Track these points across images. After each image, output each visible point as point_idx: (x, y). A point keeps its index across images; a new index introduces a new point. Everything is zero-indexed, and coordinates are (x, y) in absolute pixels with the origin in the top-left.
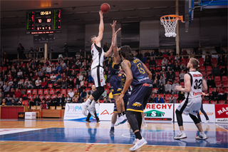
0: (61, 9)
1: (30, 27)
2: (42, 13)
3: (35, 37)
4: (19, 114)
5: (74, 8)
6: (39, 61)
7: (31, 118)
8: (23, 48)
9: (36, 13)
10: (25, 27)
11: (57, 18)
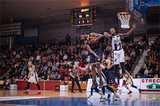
0: (96, 6)
1: (74, 21)
2: (82, 11)
3: (77, 29)
4: (56, 87)
5: (106, 5)
6: (80, 47)
7: (64, 89)
8: (70, 37)
9: (78, 11)
10: (70, 21)
11: (93, 14)
